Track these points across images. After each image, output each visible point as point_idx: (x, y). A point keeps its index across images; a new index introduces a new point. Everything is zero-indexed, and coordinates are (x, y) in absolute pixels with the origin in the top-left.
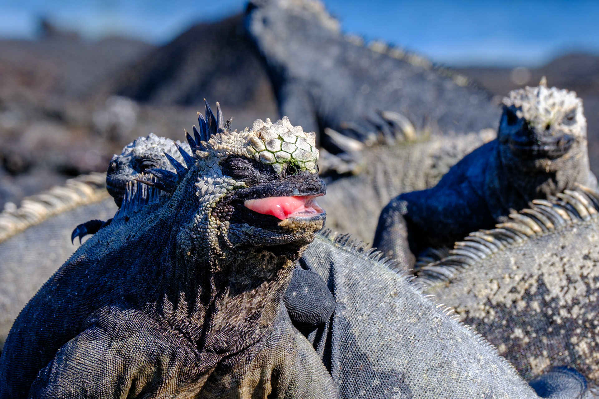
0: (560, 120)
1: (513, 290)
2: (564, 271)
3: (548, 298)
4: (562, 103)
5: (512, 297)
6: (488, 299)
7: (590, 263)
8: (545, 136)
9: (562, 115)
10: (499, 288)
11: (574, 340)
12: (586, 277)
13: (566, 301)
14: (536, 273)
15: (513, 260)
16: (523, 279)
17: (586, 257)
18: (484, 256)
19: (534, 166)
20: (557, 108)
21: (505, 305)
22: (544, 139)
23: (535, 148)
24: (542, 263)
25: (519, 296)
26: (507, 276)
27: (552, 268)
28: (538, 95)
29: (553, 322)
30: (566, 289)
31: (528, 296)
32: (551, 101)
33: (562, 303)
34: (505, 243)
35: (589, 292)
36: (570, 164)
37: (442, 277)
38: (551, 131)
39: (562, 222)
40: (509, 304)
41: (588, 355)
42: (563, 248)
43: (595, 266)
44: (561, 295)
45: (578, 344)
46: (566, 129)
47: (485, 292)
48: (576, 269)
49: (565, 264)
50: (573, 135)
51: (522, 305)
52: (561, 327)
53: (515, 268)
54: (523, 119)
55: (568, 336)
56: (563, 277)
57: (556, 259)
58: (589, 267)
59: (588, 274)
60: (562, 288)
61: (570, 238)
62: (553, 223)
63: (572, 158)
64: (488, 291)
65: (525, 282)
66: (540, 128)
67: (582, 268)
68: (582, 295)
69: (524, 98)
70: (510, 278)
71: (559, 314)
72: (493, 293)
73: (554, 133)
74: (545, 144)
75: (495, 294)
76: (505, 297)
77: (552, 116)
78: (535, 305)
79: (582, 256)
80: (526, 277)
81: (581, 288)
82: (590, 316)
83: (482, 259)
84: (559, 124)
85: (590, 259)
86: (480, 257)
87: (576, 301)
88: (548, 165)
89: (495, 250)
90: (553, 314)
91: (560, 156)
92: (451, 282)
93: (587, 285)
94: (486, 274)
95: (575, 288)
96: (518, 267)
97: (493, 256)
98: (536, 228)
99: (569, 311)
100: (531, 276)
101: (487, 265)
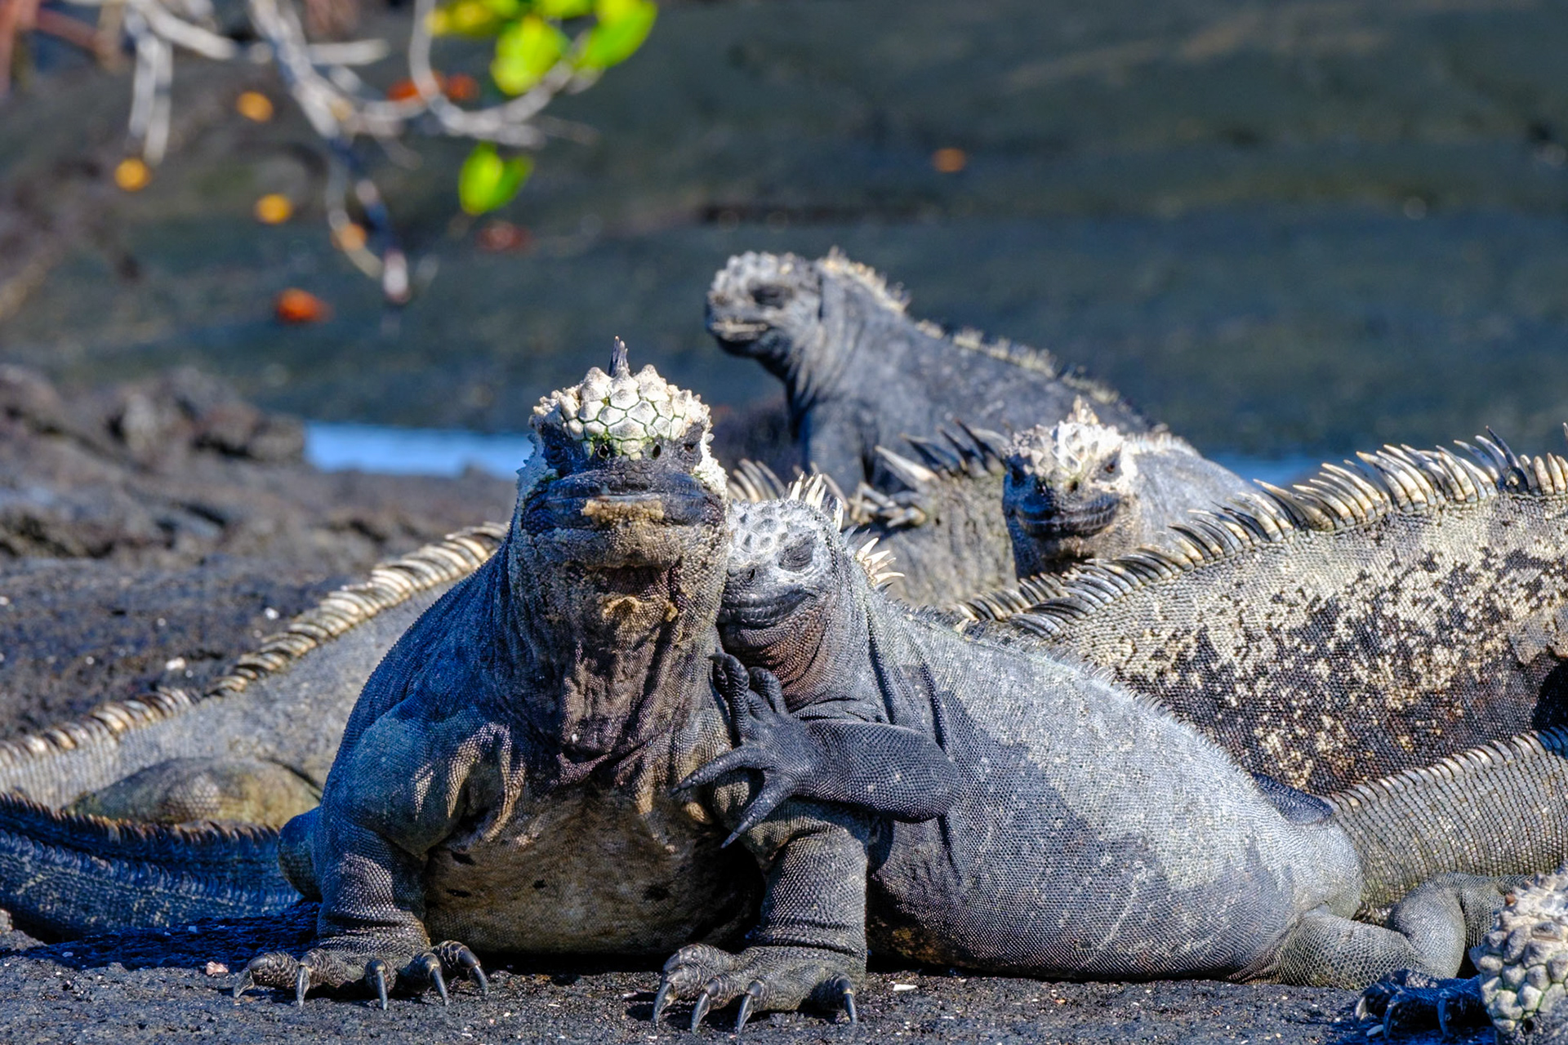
0: (1092, 474)
1: (1158, 655)
2: (1241, 622)
3: (1214, 667)
4: (1095, 446)
5: (1156, 665)
6: (1118, 669)
7: (1282, 609)
8: (1070, 500)
9: (1097, 464)
10: (1135, 651)
11: (1259, 732)
12: (1277, 630)
13: (1245, 671)
14: (1195, 626)
15: (1157, 607)
16: (1174, 635)
17: (1277, 599)
18: (1109, 599)
19: (1058, 550)
20: (1086, 455)
21: (1145, 679)
22: (1071, 507)
23: (1056, 521)
24: (1204, 610)
25: (1168, 665)
26: (1148, 631)
27: (1221, 617)
28: (1055, 437)
29: (1222, 705)
30: (1244, 650)
31: (1183, 665)
32: (1076, 445)
33: (1238, 673)
34: (1144, 577)
35: (1281, 655)
36: (1115, 540)
37: (1042, 632)
38: (1079, 492)
39: (1236, 543)
40: (1152, 676)
41: (1281, 755)
42: (1238, 585)
43: (1290, 612)
44: (1236, 661)
45: (1264, 739)
46: (1104, 486)
47: (1112, 658)
48: (1261, 618)
49: (1242, 611)
50: (1117, 494)
51: (1173, 678)
52: (1237, 712)
53: (1160, 618)
54: (1035, 476)
55: (1250, 724)
56: (1240, 631)
57: (1228, 604)
58: (1281, 615)
59: (1281, 625)
60: (1238, 649)
61: (1250, 569)
62: (1221, 545)
63: (1118, 531)
64: (1118, 656)
65: (1178, 641)
66: (1062, 487)
67: (1269, 616)
68: (1270, 660)
69: (1034, 442)
70: (1153, 635)
71: (1234, 692)
72: (1125, 659)
73: (1085, 495)
74: (1071, 514)
75: (1128, 662)
76: (1145, 667)
77: (1079, 469)
78: (1195, 678)
79: (1270, 597)
80: (1179, 634)
81: (1269, 648)
82: (1284, 693)
83: (1107, 604)
84: (1093, 480)
85: (1283, 601)
86: (1102, 600)
87: (1260, 671)
88: (1078, 545)
89: (1128, 589)
90: (1225, 692)
91: (1099, 530)
92: (1055, 640)
93: (1279, 642)
94: (1114, 629)
95: (1259, 649)
96: (1166, 618)
97: (1124, 599)
98: (1194, 553)
99: (1250, 688)
100: (1188, 632)
101: (1115, 613)
